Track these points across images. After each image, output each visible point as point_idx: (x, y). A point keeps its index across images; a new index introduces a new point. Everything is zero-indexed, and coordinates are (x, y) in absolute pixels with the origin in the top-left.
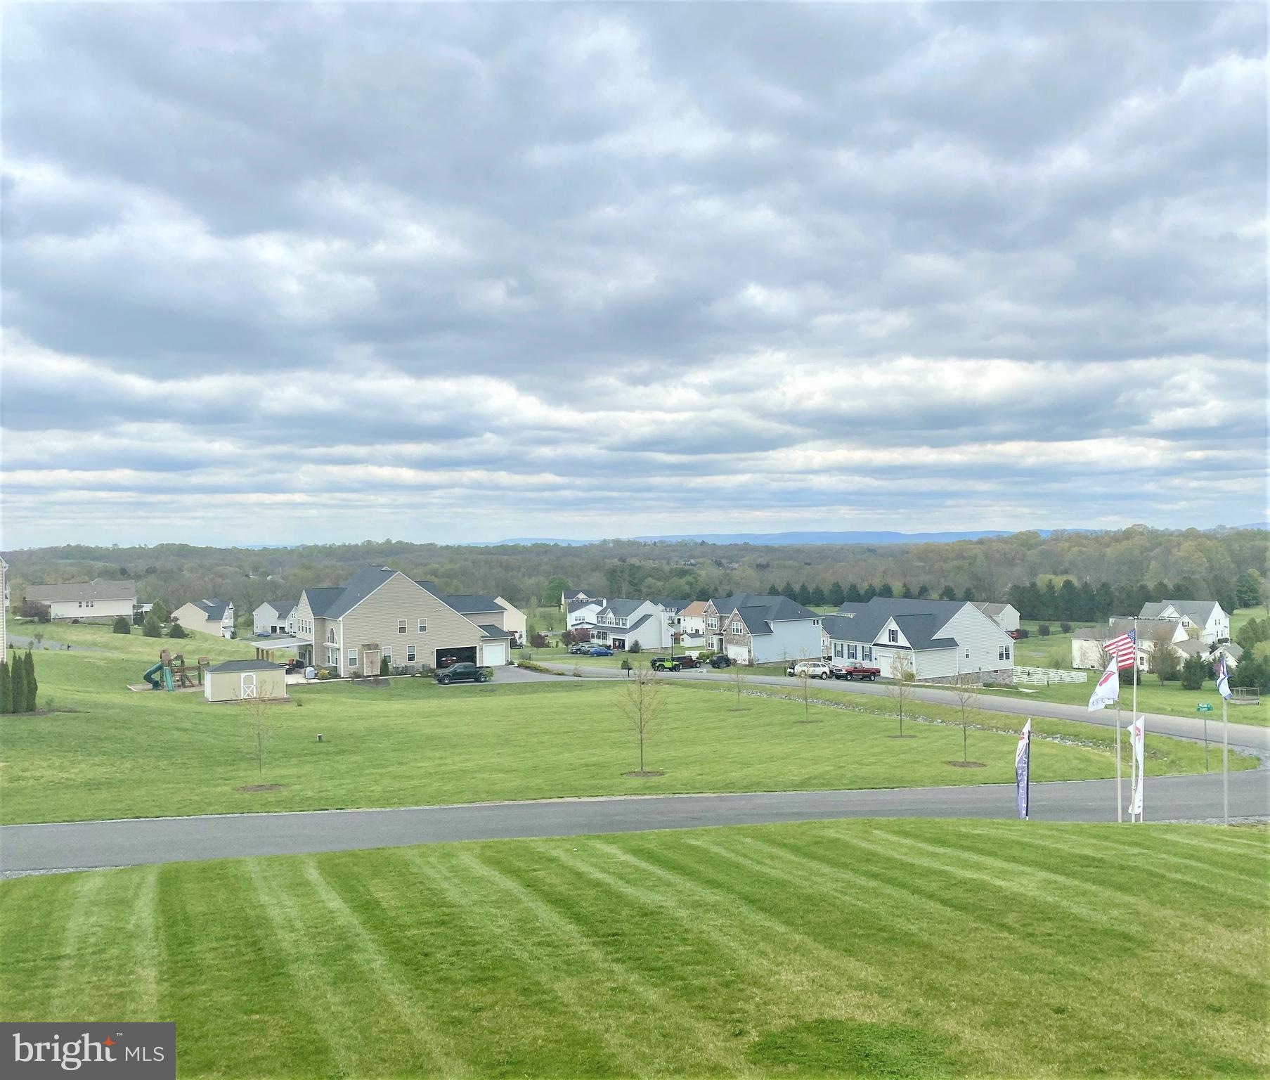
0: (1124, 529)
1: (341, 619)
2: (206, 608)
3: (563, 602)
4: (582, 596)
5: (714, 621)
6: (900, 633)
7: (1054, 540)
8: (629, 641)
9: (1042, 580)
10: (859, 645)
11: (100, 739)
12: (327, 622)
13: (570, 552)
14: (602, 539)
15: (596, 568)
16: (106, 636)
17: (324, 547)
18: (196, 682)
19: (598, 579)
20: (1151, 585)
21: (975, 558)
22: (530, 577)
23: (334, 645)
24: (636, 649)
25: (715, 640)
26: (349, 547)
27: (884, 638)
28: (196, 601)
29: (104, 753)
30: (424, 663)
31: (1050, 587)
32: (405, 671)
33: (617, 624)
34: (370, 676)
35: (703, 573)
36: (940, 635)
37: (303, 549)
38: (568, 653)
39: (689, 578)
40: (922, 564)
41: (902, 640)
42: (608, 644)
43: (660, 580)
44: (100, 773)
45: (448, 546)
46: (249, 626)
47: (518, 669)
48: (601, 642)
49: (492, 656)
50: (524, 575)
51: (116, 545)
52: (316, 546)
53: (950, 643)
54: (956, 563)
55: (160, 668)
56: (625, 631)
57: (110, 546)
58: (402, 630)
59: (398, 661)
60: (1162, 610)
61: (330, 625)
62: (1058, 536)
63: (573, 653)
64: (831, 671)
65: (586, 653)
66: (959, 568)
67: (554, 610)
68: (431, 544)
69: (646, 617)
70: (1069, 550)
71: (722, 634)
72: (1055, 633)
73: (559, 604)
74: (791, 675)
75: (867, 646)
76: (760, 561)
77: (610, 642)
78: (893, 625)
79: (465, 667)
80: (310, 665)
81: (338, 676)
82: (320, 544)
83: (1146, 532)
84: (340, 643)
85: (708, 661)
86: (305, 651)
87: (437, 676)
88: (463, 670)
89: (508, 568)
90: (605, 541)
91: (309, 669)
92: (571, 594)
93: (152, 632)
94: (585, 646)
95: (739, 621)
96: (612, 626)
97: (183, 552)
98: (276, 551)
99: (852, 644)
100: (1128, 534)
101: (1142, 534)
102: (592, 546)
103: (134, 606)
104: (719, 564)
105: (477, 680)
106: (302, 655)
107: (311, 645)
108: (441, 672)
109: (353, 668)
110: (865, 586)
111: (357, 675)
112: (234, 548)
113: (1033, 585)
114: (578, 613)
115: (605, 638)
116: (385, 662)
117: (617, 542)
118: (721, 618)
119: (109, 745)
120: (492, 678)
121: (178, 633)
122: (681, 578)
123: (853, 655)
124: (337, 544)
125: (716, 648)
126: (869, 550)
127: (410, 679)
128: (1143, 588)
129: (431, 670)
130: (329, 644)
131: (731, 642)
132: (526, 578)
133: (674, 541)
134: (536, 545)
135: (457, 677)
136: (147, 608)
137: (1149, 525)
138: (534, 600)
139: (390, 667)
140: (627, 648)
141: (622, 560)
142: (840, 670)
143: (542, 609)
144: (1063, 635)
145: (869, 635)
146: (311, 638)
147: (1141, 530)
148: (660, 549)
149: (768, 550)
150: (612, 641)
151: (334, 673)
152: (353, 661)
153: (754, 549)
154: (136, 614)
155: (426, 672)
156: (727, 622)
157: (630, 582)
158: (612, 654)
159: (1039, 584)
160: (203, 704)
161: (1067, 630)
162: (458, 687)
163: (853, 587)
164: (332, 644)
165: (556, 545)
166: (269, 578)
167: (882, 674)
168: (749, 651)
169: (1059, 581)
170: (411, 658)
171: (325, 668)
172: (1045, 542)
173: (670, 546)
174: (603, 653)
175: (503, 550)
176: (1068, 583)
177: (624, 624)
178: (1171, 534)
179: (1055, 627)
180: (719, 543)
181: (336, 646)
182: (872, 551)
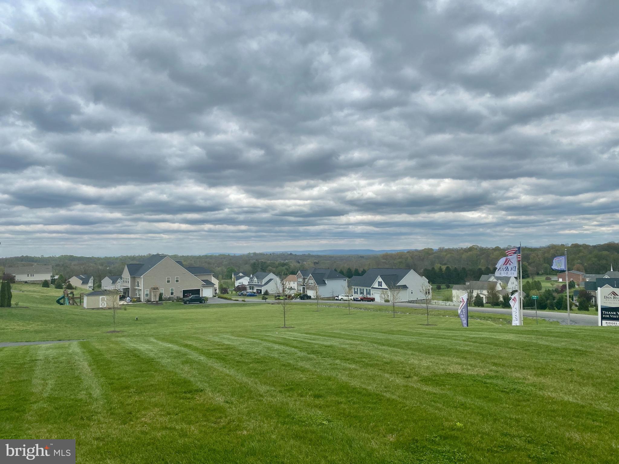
0: (469, 247)
1: (142, 276)
2: (81, 279)
3: (233, 277)
4: (241, 274)
5: (301, 280)
6: (383, 282)
7: (439, 252)
8: (263, 290)
9: (437, 266)
10: (365, 289)
11: (40, 316)
12: (136, 278)
13: (235, 257)
14: (248, 253)
15: (246, 264)
16: (39, 288)
17: (131, 257)
18: (79, 304)
19: (248, 268)
20: (483, 268)
21: (407, 258)
22: (218, 267)
23: (139, 288)
24: (266, 293)
25: (301, 288)
26: (141, 256)
27: (376, 285)
28: (77, 276)
29: (42, 321)
30: (177, 296)
31: (440, 269)
32: (169, 299)
33: (258, 283)
34: (154, 301)
35: (292, 265)
36: (401, 283)
37: (122, 257)
38: (237, 295)
39: (286, 267)
40: (385, 261)
41: (384, 286)
42: (254, 291)
43: (274, 268)
44: (40, 328)
45: (183, 256)
46: (99, 287)
47: (218, 299)
48: (251, 291)
49: (207, 293)
50: (216, 267)
51: (42, 256)
52: (127, 256)
53: (405, 287)
54: (399, 260)
55: (63, 297)
56: (262, 286)
57: (40, 256)
58: (168, 282)
59: (166, 295)
60: (489, 278)
61: (137, 280)
62: (441, 250)
63: (239, 295)
64: (354, 299)
65: (245, 295)
66: (400, 262)
67: (229, 281)
68: (176, 255)
69: (271, 280)
70: (446, 256)
71: (304, 285)
72: (444, 289)
73: (231, 278)
74: (337, 300)
75: (368, 289)
76: (315, 261)
77: (255, 291)
78: (380, 279)
79: (196, 297)
80: (128, 296)
81: (140, 301)
82: (129, 255)
83: (478, 248)
84: (141, 287)
85: (298, 297)
86: (126, 291)
87: (184, 300)
88: (195, 298)
89: (209, 263)
90: (249, 253)
91: (128, 298)
92: (236, 274)
93: (59, 287)
94: (245, 292)
95: (312, 279)
96: (256, 284)
97: (72, 258)
98: (110, 258)
99: (362, 288)
100: (471, 249)
101: (476, 249)
102: (244, 255)
103: (51, 276)
104: (299, 263)
105: (201, 302)
106: (125, 293)
107: (129, 288)
108: (186, 299)
109: (147, 298)
110: (361, 269)
111: (148, 301)
112: (93, 257)
113: (433, 268)
114: (240, 281)
115: (253, 289)
116: (161, 295)
117: (255, 254)
118: (304, 279)
119: (43, 319)
120: (208, 302)
121: (70, 287)
122: (283, 267)
123: (362, 293)
124: (136, 255)
125: (301, 292)
126: (361, 257)
127: (172, 303)
128: (480, 269)
129: (181, 299)
130: (137, 287)
131: (308, 289)
132: (217, 268)
133: (279, 253)
134: (220, 255)
135: (192, 301)
136: (56, 277)
137: (479, 245)
138: (220, 276)
139: (163, 298)
140: (262, 293)
141: (257, 260)
142: (358, 298)
143: (224, 280)
144: (447, 289)
145: (369, 284)
146: (129, 285)
147: (476, 247)
148: (273, 256)
149: (319, 256)
150: (256, 290)
151: (139, 300)
152: (147, 295)
153: (313, 256)
154: (52, 279)
155: (178, 299)
156: (306, 280)
157: (261, 269)
158: (256, 296)
159: (436, 268)
160: (83, 309)
161: (448, 287)
162: (193, 306)
163: (356, 270)
164: (138, 288)
165: (229, 255)
166: (108, 268)
167: (376, 300)
168: (317, 293)
169: (444, 268)
170: (172, 294)
171: (135, 298)
172: (436, 253)
173: (277, 255)
174: (252, 295)
175: (206, 257)
176: (448, 268)
177: (261, 283)
178: (489, 249)
179: (443, 286)
180: (298, 254)
181: (140, 288)
182: (362, 257)
